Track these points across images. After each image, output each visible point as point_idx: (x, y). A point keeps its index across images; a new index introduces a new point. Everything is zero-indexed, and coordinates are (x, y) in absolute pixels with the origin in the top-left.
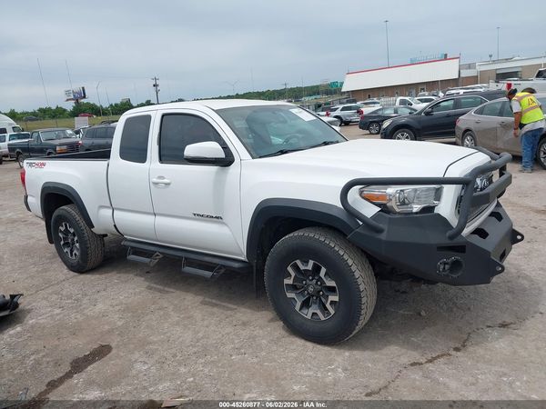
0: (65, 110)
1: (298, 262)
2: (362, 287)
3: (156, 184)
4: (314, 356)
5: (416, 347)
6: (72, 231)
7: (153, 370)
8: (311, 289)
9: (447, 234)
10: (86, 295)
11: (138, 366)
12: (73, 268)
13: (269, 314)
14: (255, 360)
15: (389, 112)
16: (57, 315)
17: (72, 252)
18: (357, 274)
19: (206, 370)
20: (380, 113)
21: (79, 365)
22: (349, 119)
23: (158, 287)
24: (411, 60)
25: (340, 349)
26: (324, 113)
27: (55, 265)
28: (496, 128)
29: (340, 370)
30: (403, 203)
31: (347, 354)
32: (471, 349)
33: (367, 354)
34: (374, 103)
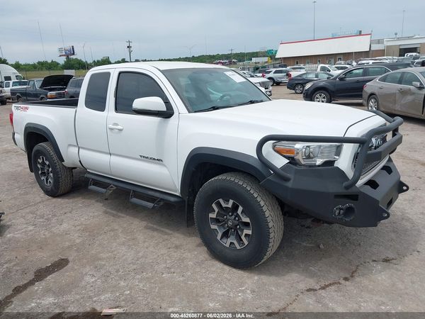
0: (58, 64)
1: (221, 200)
2: (270, 225)
3: (111, 129)
4: (229, 278)
5: (312, 275)
6: (47, 163)
7: (99, 282)
8: (230, 223)
9: (344, 185)
10: (55, 216)
11: (88, 278)
12: (48, 193)
13: (198, 240)
14: (181, 279)
15: (311, 76)
16: (30, 231)
17: (47, 180)
18: (267, 214)
19: (141, 285)
20: (304, 77)
21: (41, 275)
22: (280, 80)
23: (113, 212)
24: (332, 34)
25: (251, 273)
26: (261, 75)
27: (34, 190)
28: (394, 94)
29: (249, 291)
30: (309, 157)
31: (256, 278)
32: (358, 279)
33: (272, 279)
34: (301, 68)
